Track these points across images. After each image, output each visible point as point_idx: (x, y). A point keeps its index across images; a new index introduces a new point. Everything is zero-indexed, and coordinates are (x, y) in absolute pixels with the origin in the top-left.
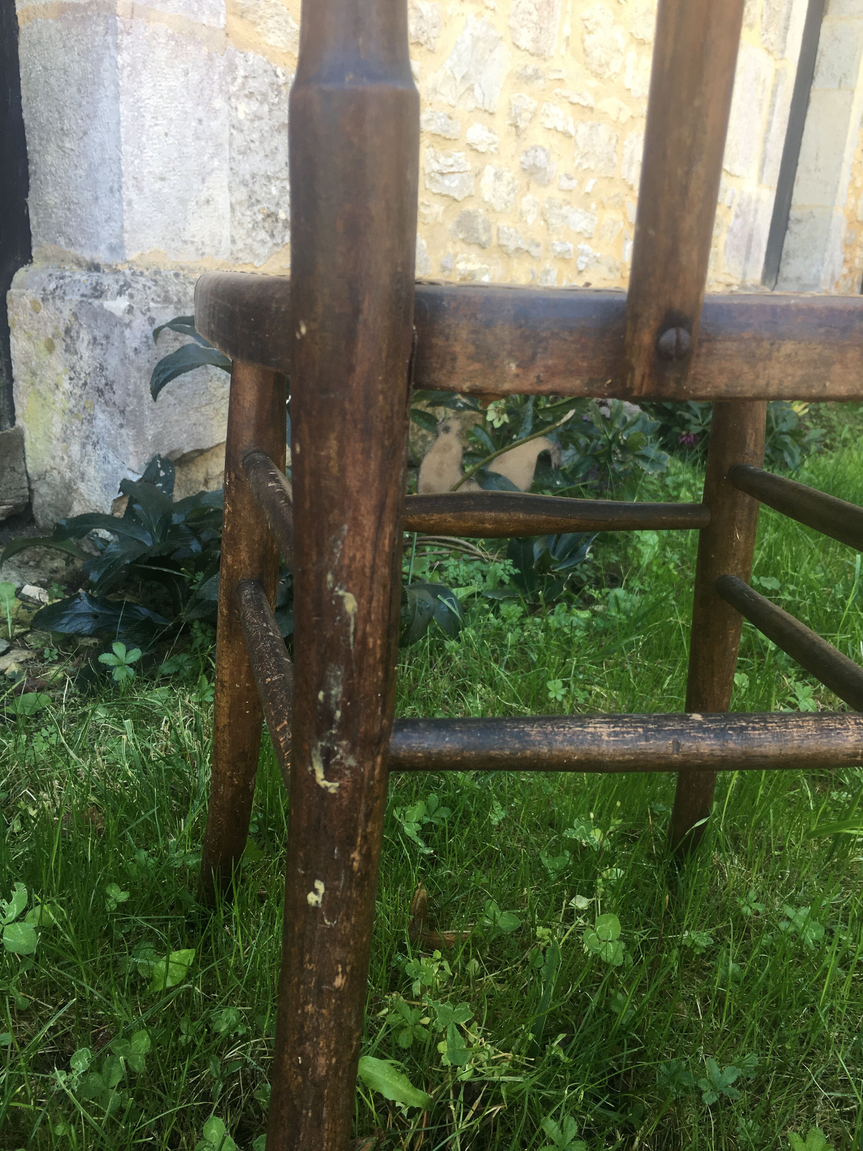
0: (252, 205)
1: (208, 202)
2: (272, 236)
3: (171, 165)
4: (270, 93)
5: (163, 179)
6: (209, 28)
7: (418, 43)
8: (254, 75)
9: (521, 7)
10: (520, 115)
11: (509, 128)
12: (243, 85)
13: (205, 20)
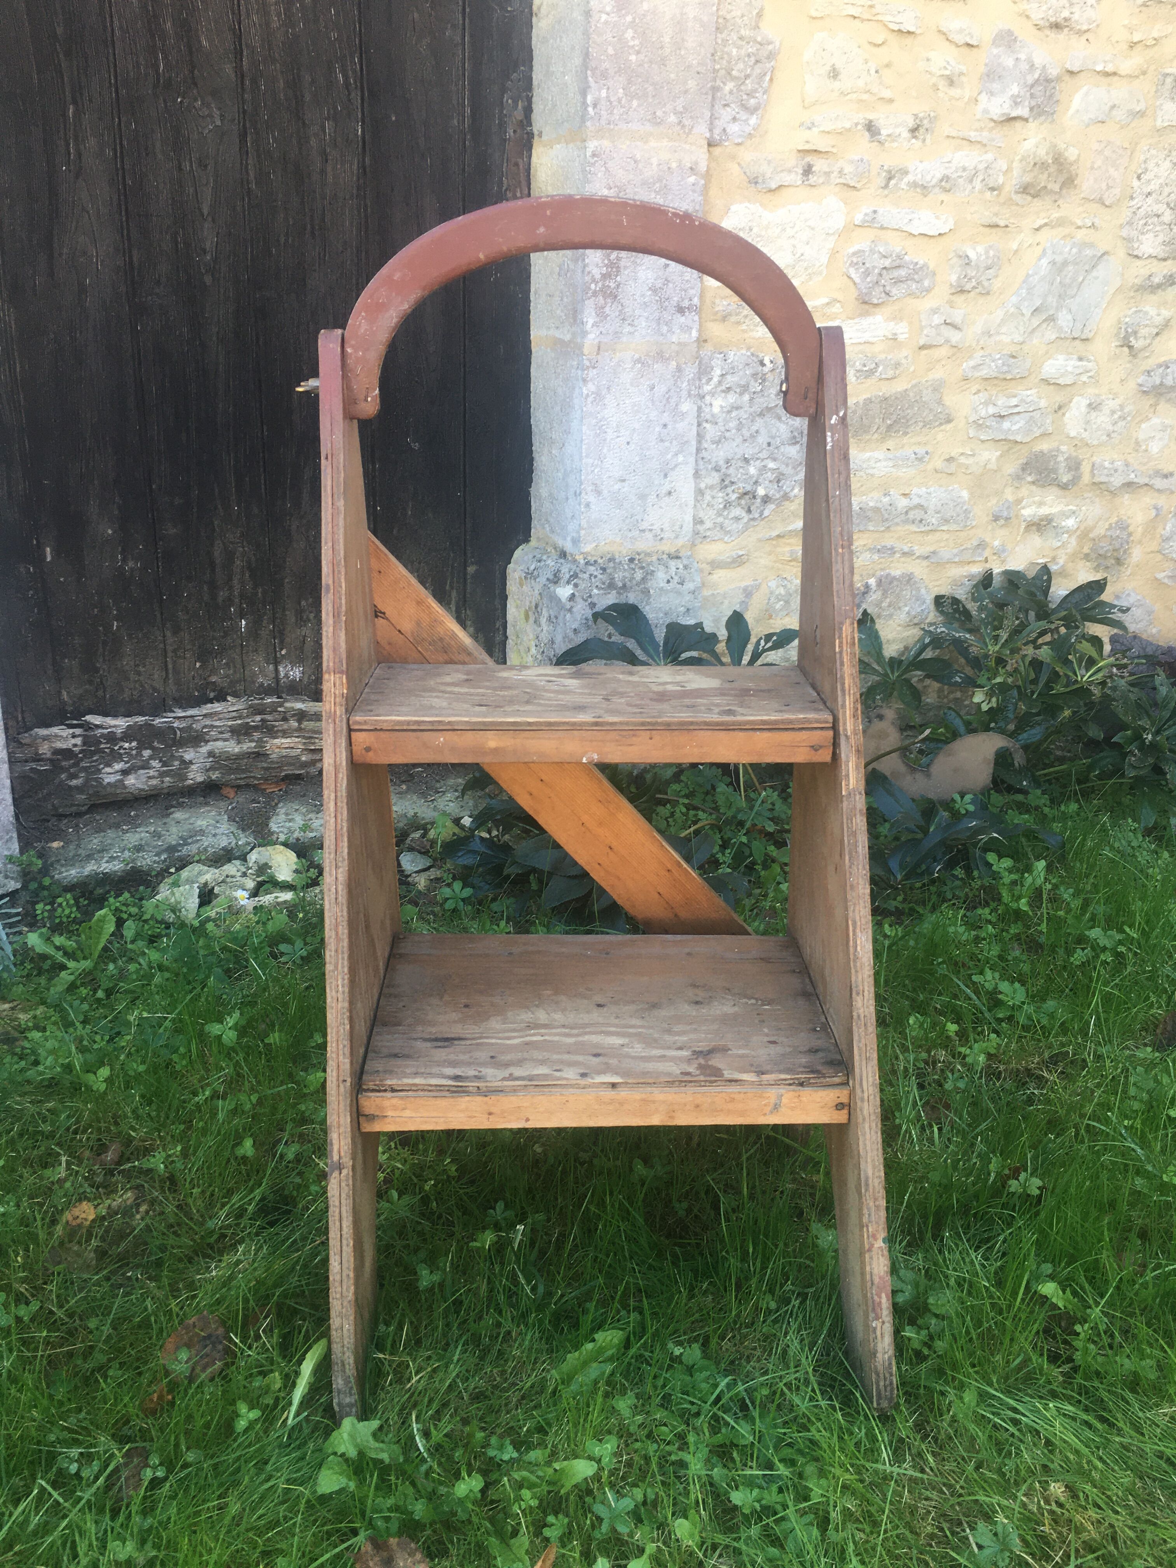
0: (726, 487)
3: (633, 467)
5: (623, 481)
6: (679, 344)
7: (962, 291)
8: (733, 371)
9: (1142, 212)
10: (1135, 333)
11: (1118, 351)
12: (720, 382)
13: (674, 339)
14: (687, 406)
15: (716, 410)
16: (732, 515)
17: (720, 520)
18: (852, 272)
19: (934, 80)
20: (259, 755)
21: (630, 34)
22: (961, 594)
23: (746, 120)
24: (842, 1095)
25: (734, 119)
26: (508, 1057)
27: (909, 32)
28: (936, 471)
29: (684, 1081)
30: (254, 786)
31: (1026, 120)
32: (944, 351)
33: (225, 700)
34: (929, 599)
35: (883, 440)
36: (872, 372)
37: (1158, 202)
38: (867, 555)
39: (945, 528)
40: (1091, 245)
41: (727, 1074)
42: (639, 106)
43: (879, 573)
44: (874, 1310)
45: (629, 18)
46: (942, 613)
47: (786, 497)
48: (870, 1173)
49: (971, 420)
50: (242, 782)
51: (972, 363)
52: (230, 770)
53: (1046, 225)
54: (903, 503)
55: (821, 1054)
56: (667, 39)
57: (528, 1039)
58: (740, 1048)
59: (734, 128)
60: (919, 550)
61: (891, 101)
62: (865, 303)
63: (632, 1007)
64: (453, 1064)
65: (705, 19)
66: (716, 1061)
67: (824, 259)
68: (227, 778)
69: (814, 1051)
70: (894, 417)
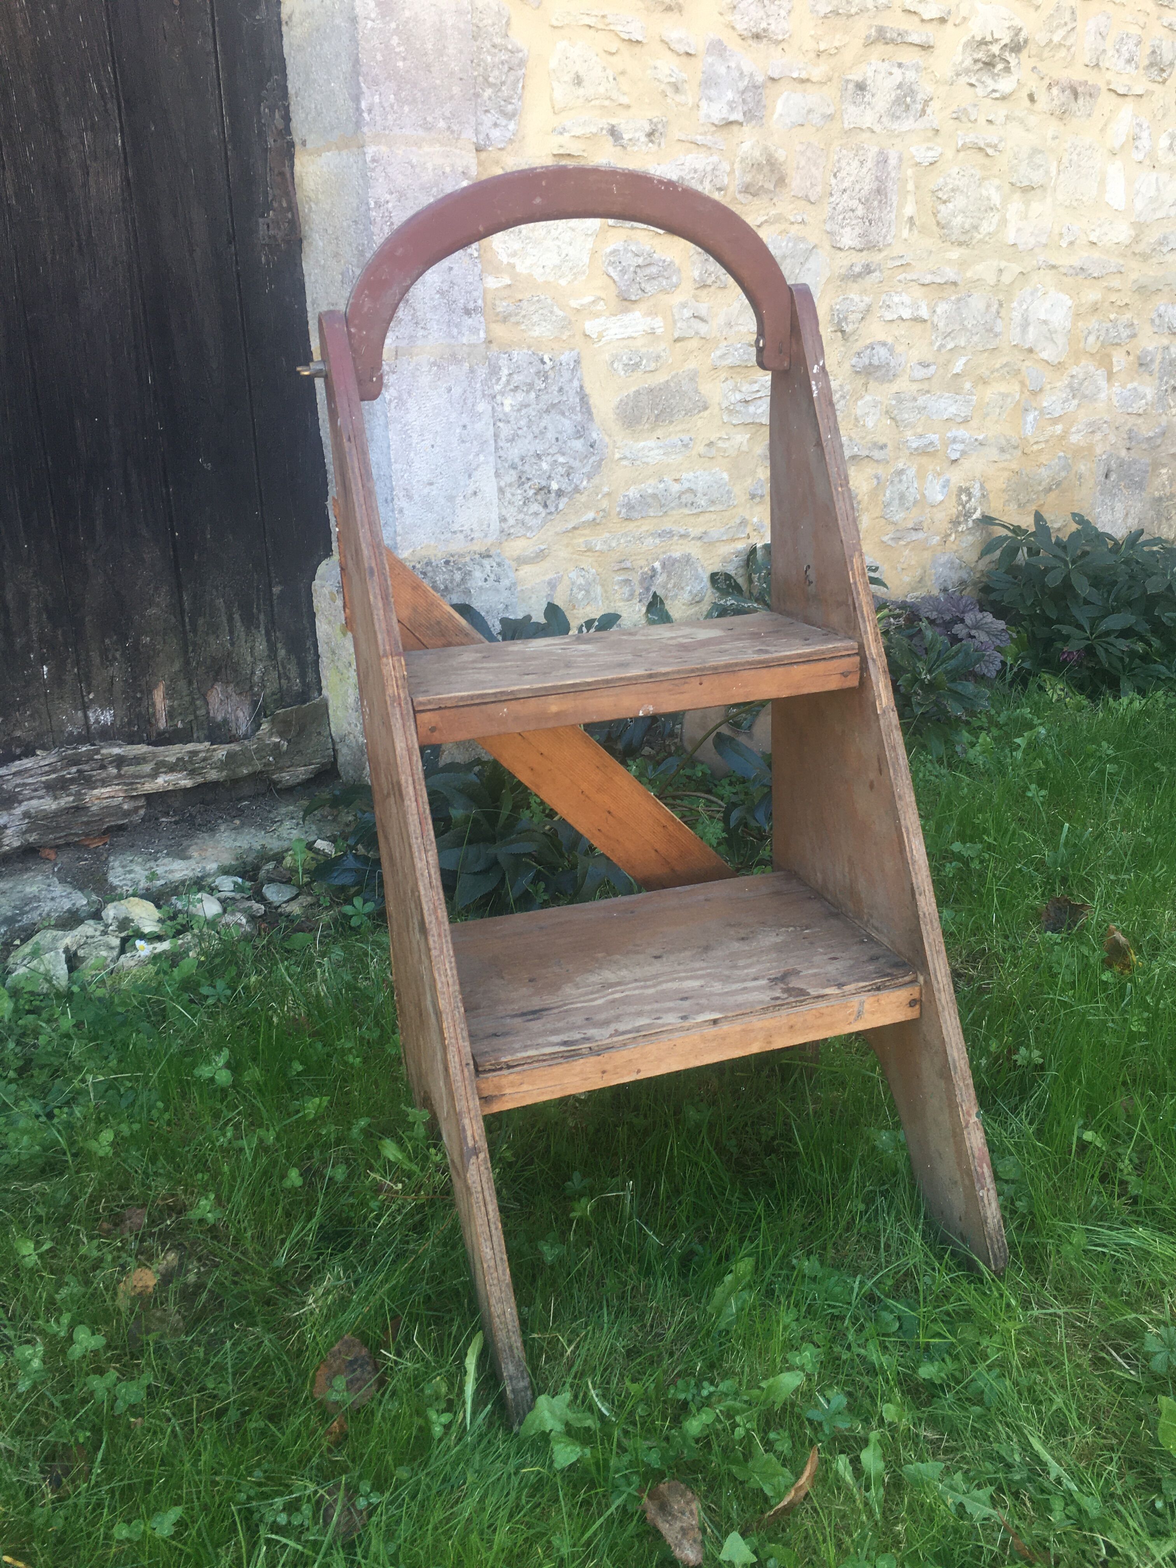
0: (523, 483)
1: (475, 493)
2: (546, 506)
3: (439, 470)
4: (537, 381)
5: (431, 484)
6: (470, 345)
7: (705, 286)
8: (518, 370)
9: (840, 208)
10: (846, 318)
11: (833, 335)
12: (508, 382)
13: (465, 340)
14: (482, 406)
15: (507, 409)
16: (531, 511)
17: (521, 516)
18: (611, 270)
19: (663, 86)
20: (79, 809)
21: (395, 40)
22: (731, 570)
23: (506, 126)
24: (912, 992)
25: (496, 125)
26: (603, 1016)
27: (638, 42)
28: (700, 455)
29: (776, 1006)
30: (76, 844)
31: (741, 124)
32: (694, 344)
33: (34, 754)
34: (706, 577)
35: (653, 430)
36: (637, 365)
37: (852, 198)
38: (650, 540)
39: (712, 509)
40: (803, 239)
41: (813, 992)
42: (410, 111)
43: (662, 557)
44: (978, 1180)
45: (393, 25)
46: (718, 589)
47: (577, 490)
48: (956, 1055)
49: (723, 406)
50: (61, 842)
51: (718, 353)
52: (48, 829)
53: (766, 221)
54: (676, 488)
55: (882, 961)
56: (429, 46)
57: (610, 997)
58: (808, 968)
59: (495, 134)
60: (694, 532)
61: (628, 107)
62: (625, 300)
63: (688, 953)
64: (555, 1032)
65: (462, 26)
66: (795, 983)
67: (586, 260)
68: (46, 839)
69: (873, 959)
70: (661, 407)
